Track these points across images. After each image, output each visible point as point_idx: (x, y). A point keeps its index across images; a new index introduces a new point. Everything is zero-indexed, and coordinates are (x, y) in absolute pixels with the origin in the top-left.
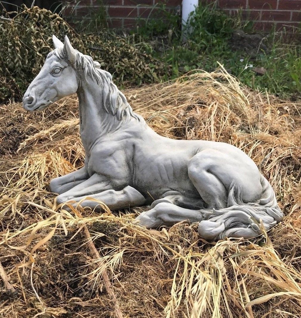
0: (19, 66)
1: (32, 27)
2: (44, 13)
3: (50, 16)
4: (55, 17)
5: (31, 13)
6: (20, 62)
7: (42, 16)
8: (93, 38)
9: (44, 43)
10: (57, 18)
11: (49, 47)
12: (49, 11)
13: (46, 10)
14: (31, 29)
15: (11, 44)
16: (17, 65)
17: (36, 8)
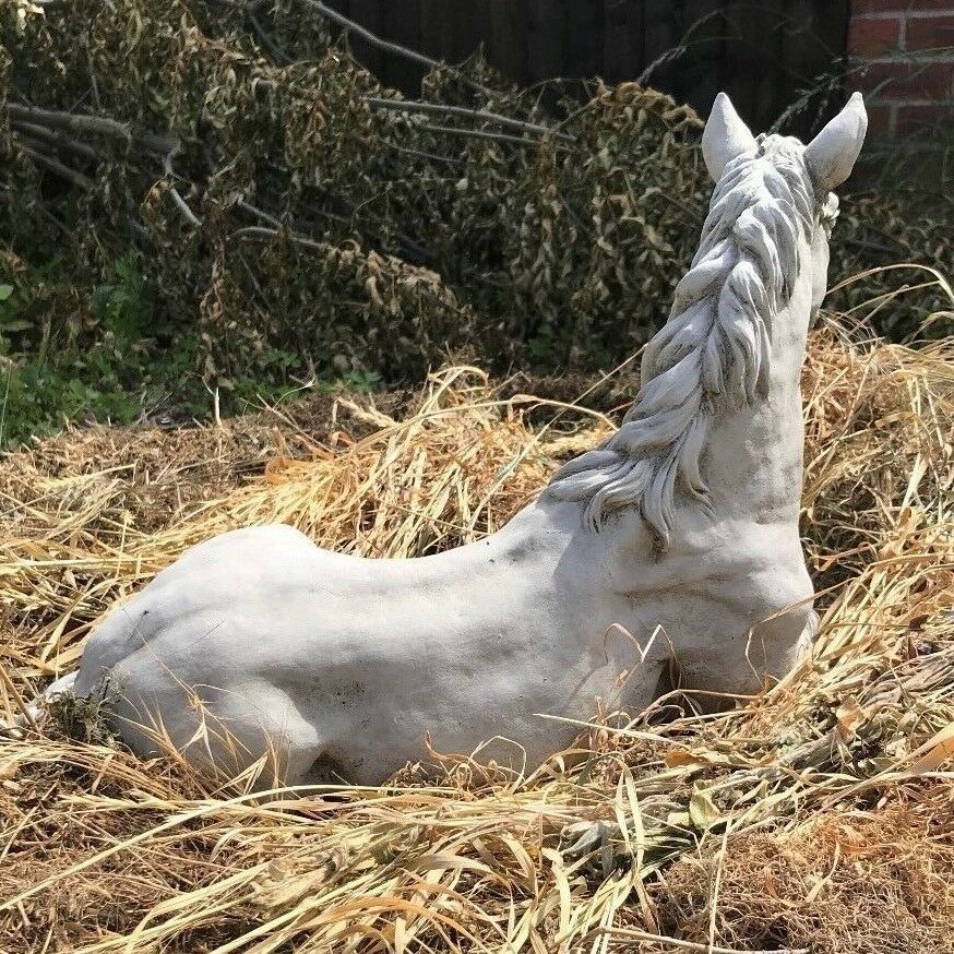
0: (543, 284)
1: (604, 153)
2: (648, 105)
3: (667, 115)
4: (682, 116)
5: (612, 104)
6: (547, 271)
7: (642, 114)
8: (870, 208)
9: (632, 206)
10: (687, 119)
11: (640, 219)
12: (668, 97)
13: (658, 95)
14: (599, 160)
15: (533, 211)
16: (538, 279)
17: (630, 89)
